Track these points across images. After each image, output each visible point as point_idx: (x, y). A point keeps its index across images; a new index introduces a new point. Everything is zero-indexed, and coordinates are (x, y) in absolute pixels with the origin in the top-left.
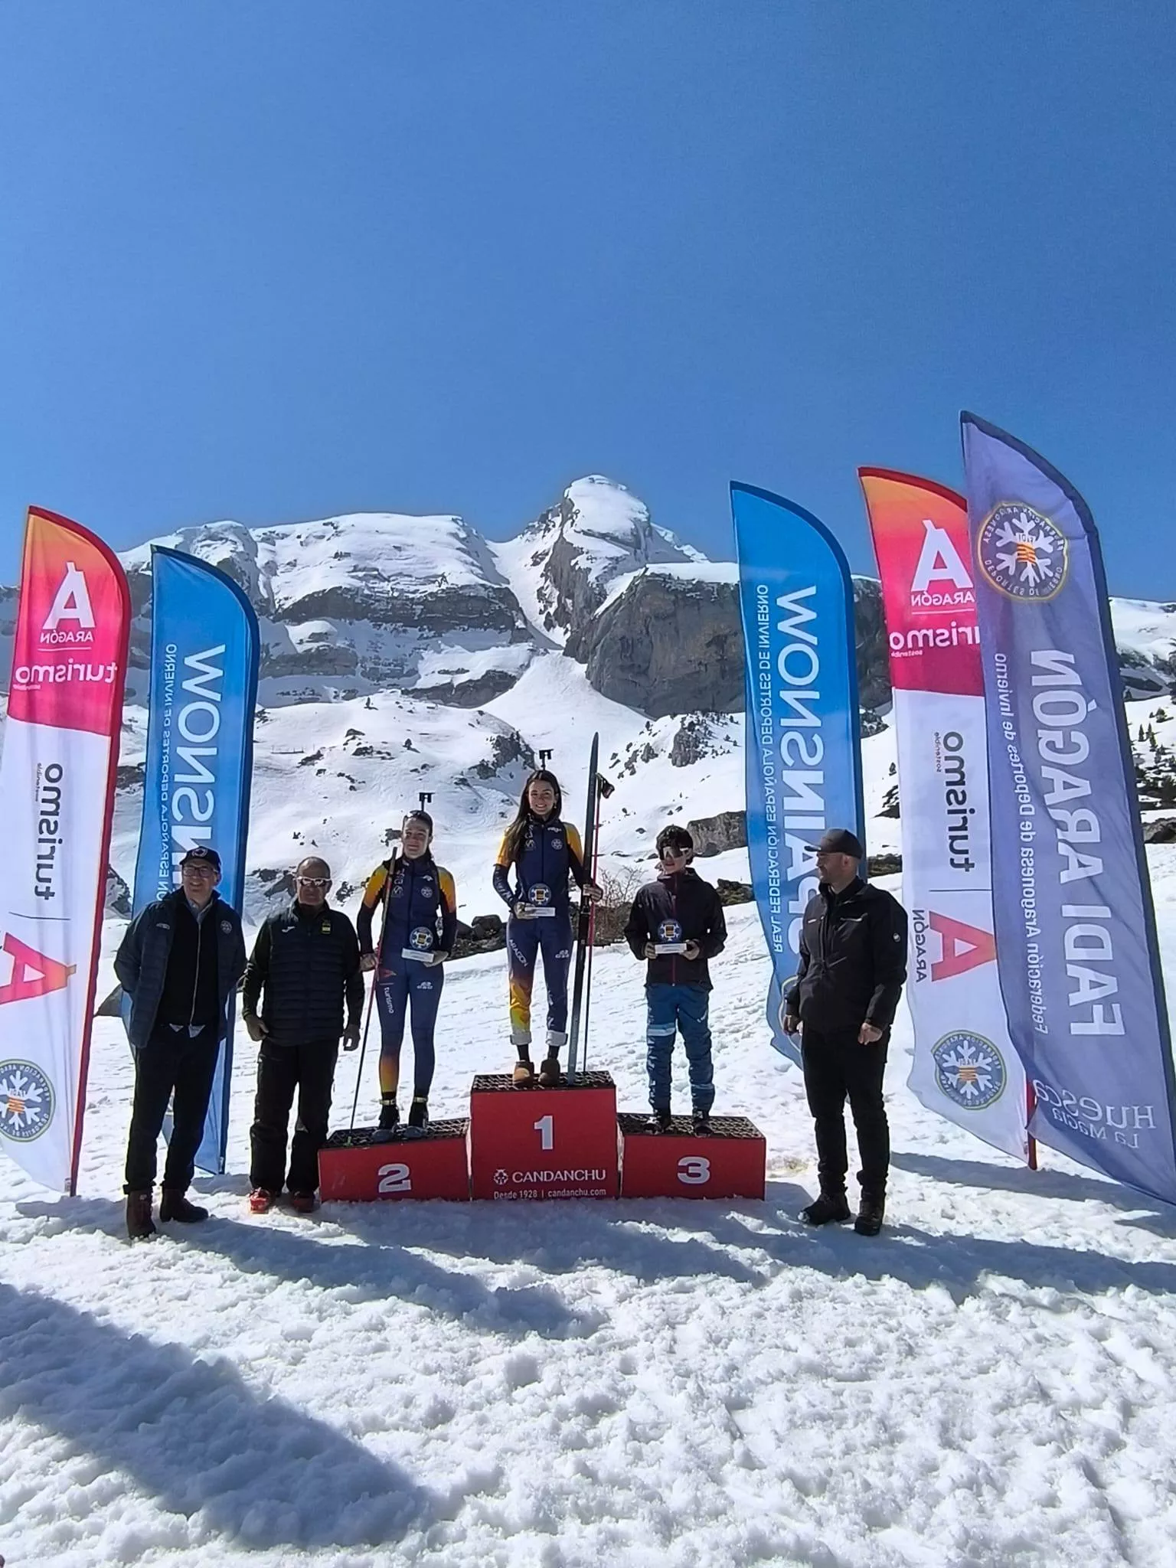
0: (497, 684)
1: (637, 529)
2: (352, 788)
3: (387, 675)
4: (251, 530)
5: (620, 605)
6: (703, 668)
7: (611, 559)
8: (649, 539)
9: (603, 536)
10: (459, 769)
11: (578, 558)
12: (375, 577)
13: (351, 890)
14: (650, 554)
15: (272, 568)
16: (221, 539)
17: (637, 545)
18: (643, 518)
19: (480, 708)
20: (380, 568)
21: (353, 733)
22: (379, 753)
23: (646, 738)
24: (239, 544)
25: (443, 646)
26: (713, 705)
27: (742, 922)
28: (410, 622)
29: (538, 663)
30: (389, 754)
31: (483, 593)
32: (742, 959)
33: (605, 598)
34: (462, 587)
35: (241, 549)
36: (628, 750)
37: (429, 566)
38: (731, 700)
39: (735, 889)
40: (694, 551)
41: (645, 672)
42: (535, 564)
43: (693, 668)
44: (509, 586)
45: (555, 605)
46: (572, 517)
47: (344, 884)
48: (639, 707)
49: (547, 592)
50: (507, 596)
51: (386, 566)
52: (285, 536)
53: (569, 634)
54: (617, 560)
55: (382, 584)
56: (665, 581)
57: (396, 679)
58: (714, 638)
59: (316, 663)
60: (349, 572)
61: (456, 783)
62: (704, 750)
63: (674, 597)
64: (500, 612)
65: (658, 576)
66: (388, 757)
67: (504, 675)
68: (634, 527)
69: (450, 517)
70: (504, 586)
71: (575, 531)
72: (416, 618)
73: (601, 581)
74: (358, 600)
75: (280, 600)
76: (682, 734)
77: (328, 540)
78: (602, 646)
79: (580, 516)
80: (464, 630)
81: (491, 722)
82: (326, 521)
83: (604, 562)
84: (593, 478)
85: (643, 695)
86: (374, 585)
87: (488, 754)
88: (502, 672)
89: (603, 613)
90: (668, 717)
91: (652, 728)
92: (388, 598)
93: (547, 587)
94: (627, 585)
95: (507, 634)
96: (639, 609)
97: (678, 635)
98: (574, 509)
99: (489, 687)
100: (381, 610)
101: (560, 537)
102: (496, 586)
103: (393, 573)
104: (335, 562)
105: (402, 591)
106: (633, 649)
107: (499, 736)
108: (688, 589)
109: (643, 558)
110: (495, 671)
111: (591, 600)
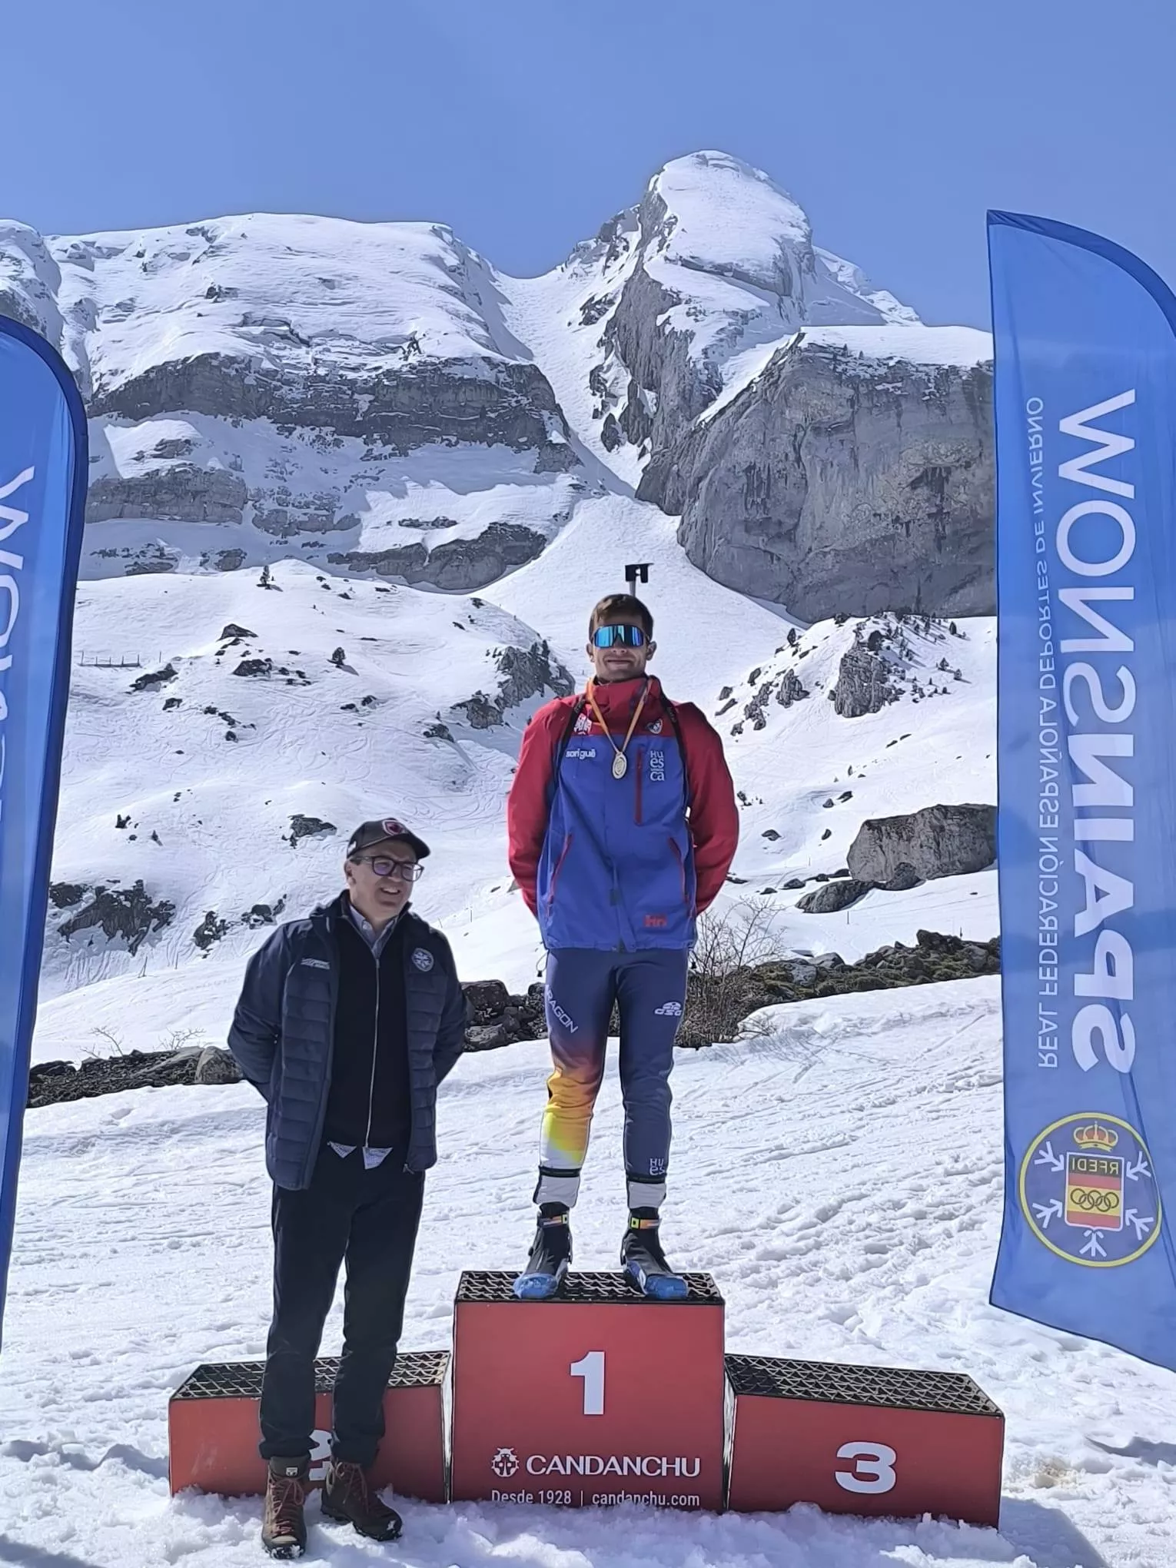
0: (508, 549)
1: (785, 258)
2: (230, 736)
3: (300, 526)
4: (47, 240)
5: (746, 403)
6: (901, 530)
7: (735, 313)
8: (809, 277)
9: (719, 271)
10: (434, 707)
11: (671, 312)
12: (283, 337)
13: (224, 927)
14: (808, 306)
15: (86, 313)
17: (783, 288)
18: (798, 235)
19: (477, 594)
20: (293, 319)
21: (236, 633)
22: (283, 671)
23: (787, 660)
24: (27, 263)
25: (407, 476)
26: (918, 602)
27: (962, 1012)
28: (349, 425)
29: (589, 512)
30: (301, 674)
31: (487, 374)
32: (960, 1083)
33: (719, 390)
34: (448, 363)
35: (29, 274)
36: (752, 682)
37: (386, 318)
38: (955, 590)
39: (949, 951)
40: (894, 303)
41: (789, 536)
42: (589, 321)
43: (882, 528)
44: (537, 362)
45: (624, 401)
46: (661, 232)
47: (210, 916)
48: (776, 601)
49: (609, 376)
50: (532, 380)
51: (305, 321)
52: (113, 253)
53: (647, 458)
54: (745, 317)
55: (296, 352)
56: (834, 359)
57: (319, 533)
58: (926, 471)
59: (167, 497)
60: (234, 326)
61: (426, 734)
62: (898, 687)
63: (851, 392)
64: (519, 412)
65: (822, 349)
66: (301, 680)
67: (522, 532)
68: (779, 253)
69: (429, 226)
70: (525, 362)
71: (666, 259)
72: (359, 418)
73: (713, 358)
74: (250, 380)
75: (102, 375)
76: (858, 654)
77: (195, 262)
78: (711, 483)
79: (676, 229)
80: (450, 445)
81: (496, 621)
82: (192, 226)
83: (719, 321)
84: (704, 157)
85: (785, 578)
86: (282, 353)
87: (488, 681)
88: (519, 526)
89: (714, 419)
90: (832, 621)
91: (800, 641)
92: (307, 379)
93: (609, 367)
94: (762, 366)
95: (531, 456)
96: (783, 413)
97: (857, 465)
98: (666, 217)
99: (495, 555)
100: (293, 401)
101: (636, 271)
102: (513, 362)
103: (318, 330)
104: (207, 306)
105: (334, 366)
106: (768, 489)
107: (510, 649)
108: (880, 376)
109: (795, 315)
110: (506, 524)
111: (691, 394)
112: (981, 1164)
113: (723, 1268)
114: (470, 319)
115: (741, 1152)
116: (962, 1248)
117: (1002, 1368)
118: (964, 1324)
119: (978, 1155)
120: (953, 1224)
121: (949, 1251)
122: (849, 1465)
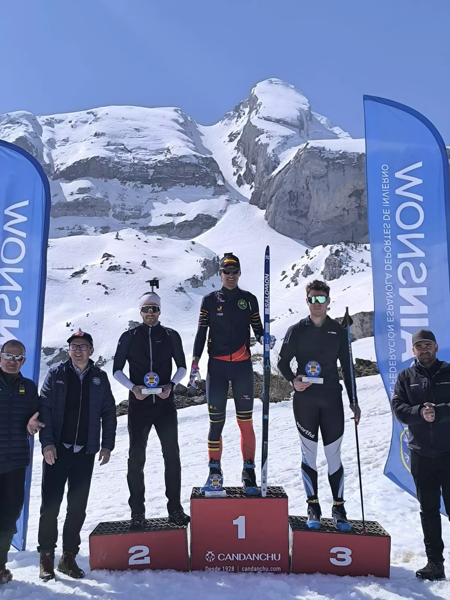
0: (204, 223)
1: (301, 116)
2: (106, 293)
3: (130, 217)
4: (37, 117)
6: (346, 213)
7: (284, 136)
8: (310, 122)
9: (278, 121)
10: (178, 281)
11: (261, 136)
12: (122, 150)
13: (105, 362)
14: (310, 133)
15: (52, 143)
16: (18, 123)
17: (301, 127)
18: (306, 108)
19: (193, 240)
20: (125, 143)
21: (107, 256)
22: (125, 269)
23: (306, 261)
24: (30, 126)
25: (167, 198)
26: (353, 238)
27: (372, 388)
28: (146, 180)
29: (233, 209)
30: (131, 270)
31: (195, 161)
32: (372, 414)
33: (279, 164)
34: (181, 157)
35: (31, 130)
36: (293, 269)
37: (158, 142)
38: (365, 234)
39: (367, 365)
40: (341, 131)
41: (305, 216)
42: (231, 140)
43: (339, 212)
44: (213, 156)
45: (244, 169)
46: (256, 108)
47: (100, 357)
48: (301, 239)
49: (239, 160)
50: (211, 163)
51: (130, 143)
52: (60, 121)
53: (253, 189)
54: (287, 138)
55: (127, 155)
56: (320, 152)
57: (136, 220)
58: (354, 191)
59: (82, 208)
60: (104, 146)
61: (176, 290)
62: (346, 269)
63: (326, 163)
64: (207, 174)
65: (315, 148)
66: (131, 272)
67: (209, 217)
68: (299, 114)
69: (173, 108)
70: (209, 156)
71: (259, 117)
72: (150, 178)
73: (276, 153)
74: (111, 165)
75: (58, 165)
76: (331, 258)
77: (90, 124)
78: (276, 198)
79: (262, 107)
80: (182, 186)
81: (200, 249)
82: (89, 111)
83: (278, 139)
84: (271, 81)
85: (304, 231)
86: (121, 155)
87: (198, 271)
88: (208, 215)
89: (277, 174)
90: (321, 246)
91: (310, 254)
92: (131, 164)
93: (239, 157)
94: (294, 155)
95: (212, 190)
96: (302, 172)
97: (329, 189)
99: (199, 225)
100: (126, 172)
101: (248, 122)
102: (204, 156)
103: (134, 147)
104: (95, 139)
105: (140, 159)
106: (297, 199)
107: (205, 259)
108: (336, 157)
109: (305, 136)
110: (203, 214)
111: (269, 166)
112: (380, 443)
113: (288, 483)
114: (188, 141)
115: (293, 440)
116: (374, 474)
117: (389, 518)
118: (375, 502)
119: (379, 440)
120: (370, 466)
121: (369, 476)
122: (335, 556)
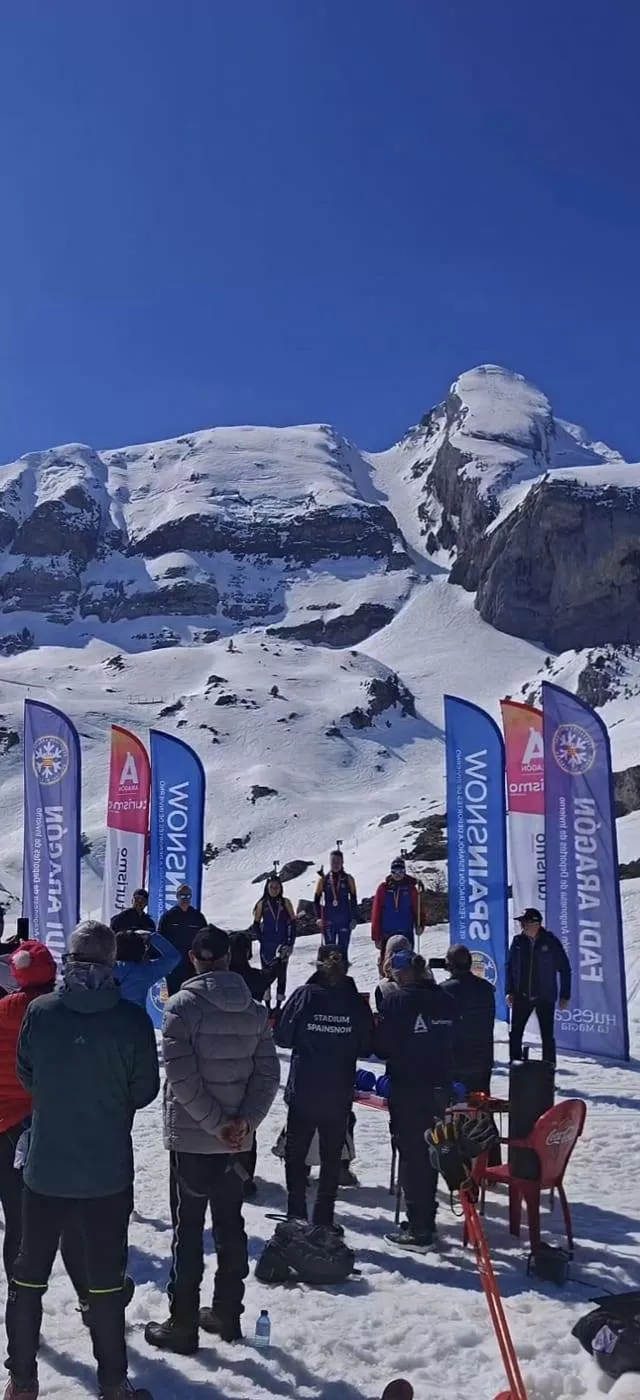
0: (372, 620)
1: (536, 427)
2: (215, 741)
3: (250, 613)
4: (99, 453)
5: (515, 520)
6: (616, 592)
7: (506, 464)
8: (552, 437)
9: (496, 438)
10: (331, 718)
11: (467, 466)
12: (236, 501)
14: (552, 455)
15: (123, 495)
16: (68, 464)
17: (536, 446)
18: (543, 412)
19: (354, 648)
20: (241, 490)
21: (216, 680)
22: (244, 701)
23: (546, 677)
24: (88, 468)
26: (627, 635)
28: (275, 551)
29: (420, 593)
30: (253, 702)
31: (356, 514)
33: (498, 513)
34: (333, 509)
35: (89, 474)
36: (523, 692)
37: (295, 485)
41: (544, 599)
42: (416, 475)
43: (604, 590)
44: (386, 504)
45: (439, 524)
46: (459, 417)
47: (209, 845)
48: (538, 640)
49: (429, 509)
50: (383, 516)
51: (248, 489)
52: (136, 458)
53: (455, 556)
54: (512, 466)
55: (243, 509)
56: (569, 488)
57: (260, 618)
58: (630, 554)
59: (173, 601)
60: (207, 497)
61: (327, 734)
62: (614, 690)
63: (581, 507)
64: (376, 536)
65: (561, 482)
66: (253, 706)
67: (380, 609)
68: (532, 424)
69: (319, 426)
70: (378, 505)
72: (281, 547)
73: (493, 493)
74: (217, 529)
75: (133, 532)
76: (590, 671)
77: (183, 459)
78: (494, 570)
79: (468, 415)
80: (335, 558)
81: (367, 663)
82: (180, 438)
83: (496, 469)
84: (483, 368)
85: (543, 626)
86: (235, 511)
87: (363, 700)
88: (378, 605)
89: (495, 530)
90: (573, 651)
91: (554, 664)
92: (250, 525)
93: (430, 503)
94: (524, 495)
95: (384, 562)
96: (538, 524)
97: (585, 553)
98: (461, 408)
99: (364, 623)
100: (243, 539)
101: (444, 442)
102: (371, 505)
103: (256, 495)
104: (192, 486)
105: (266, 517)
106: (530, 572)
107: (375, 680)
108: (599, 497)
109: (544, 461)
110: (370, 604)
111: (481, 516)
114: (344, 481)
